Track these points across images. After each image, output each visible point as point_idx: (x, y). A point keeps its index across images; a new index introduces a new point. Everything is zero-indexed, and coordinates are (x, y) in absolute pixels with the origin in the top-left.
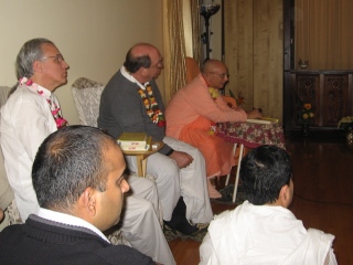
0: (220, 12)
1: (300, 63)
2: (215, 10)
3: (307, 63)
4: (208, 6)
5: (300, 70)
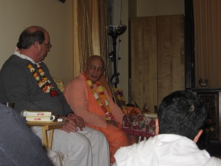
0: (126, 33)
1: (200, 81)
2: (122, 30)
3: (206, 81)
4: (116, 26)
5: (200, 88)
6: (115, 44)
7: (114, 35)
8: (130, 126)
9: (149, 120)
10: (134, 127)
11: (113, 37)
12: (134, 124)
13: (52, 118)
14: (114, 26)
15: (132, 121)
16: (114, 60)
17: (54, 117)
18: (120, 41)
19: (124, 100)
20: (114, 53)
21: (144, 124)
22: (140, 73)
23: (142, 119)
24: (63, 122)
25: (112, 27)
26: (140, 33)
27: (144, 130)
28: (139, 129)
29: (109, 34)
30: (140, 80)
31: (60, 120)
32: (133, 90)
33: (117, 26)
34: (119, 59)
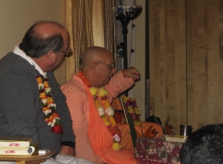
2: (136, 12)
4: (126, 7)
6: (125, 32)
7: (125, 19)
8: (145, 154)
9: (172, 147)
10: (151, 157)
11: (123, 22)
12: (151, 151)
13: (30, 150)
14: (124, 7)
15: (147, 147)
16: (124, 54)
17: (33, 148)
18: (133, 26)
19: (137, 113)
20: (124, 45)
21: (164, 152)
22: (162, 71)
23: (162, 145)
24: (47, 154)
25: (122, 9)
26: (162, 14)
27: (165, 160)
28: (158, 159)
29: (117, 18)
30: (162, 82)
31: (42, 152)
32: (151, 95)
33: (129, 7)
34: (132, 51)
